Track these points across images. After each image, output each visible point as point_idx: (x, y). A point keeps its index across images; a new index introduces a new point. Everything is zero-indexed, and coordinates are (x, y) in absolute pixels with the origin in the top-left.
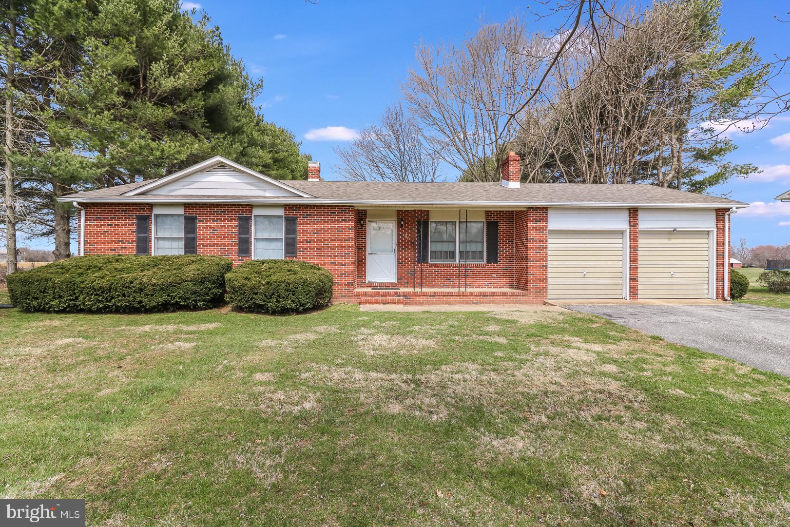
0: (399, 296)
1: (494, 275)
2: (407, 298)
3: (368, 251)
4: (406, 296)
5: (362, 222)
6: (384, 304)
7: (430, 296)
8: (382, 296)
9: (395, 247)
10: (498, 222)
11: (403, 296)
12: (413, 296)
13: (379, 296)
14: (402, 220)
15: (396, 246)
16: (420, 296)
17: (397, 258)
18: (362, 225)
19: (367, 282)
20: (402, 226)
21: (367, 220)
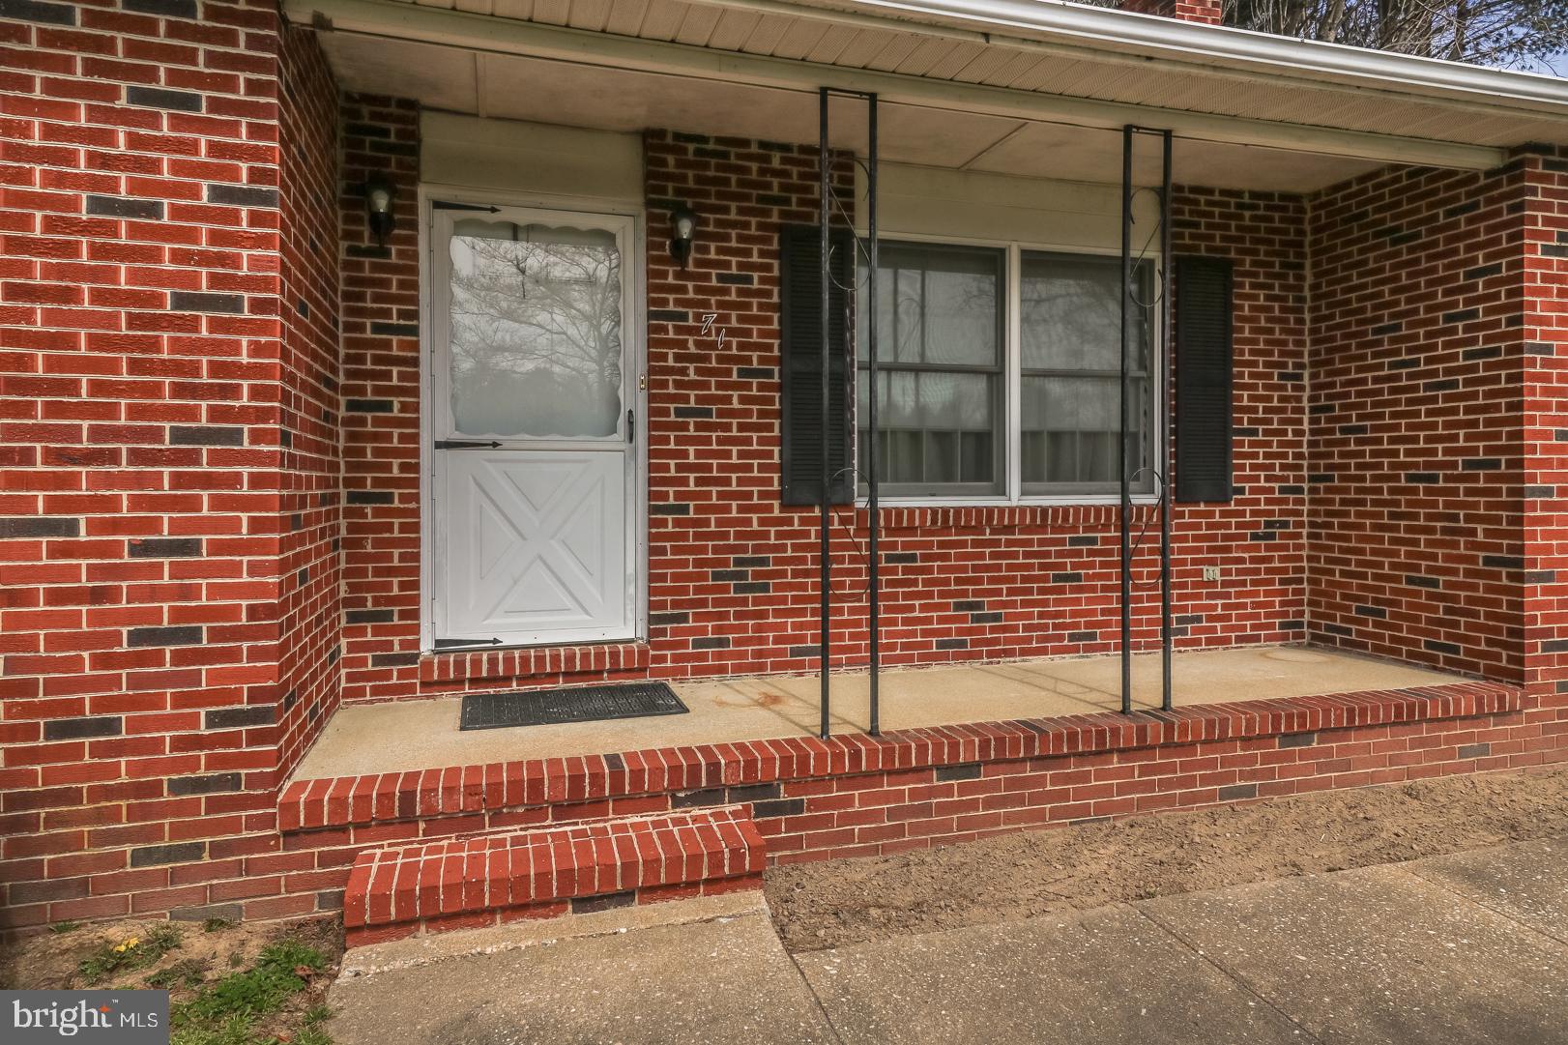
0: (711, 795)
1: (1212, 573)
2: (778, 809)
3: (437, 420)
4: (768, 788)
5: (382, 202)
6: (586, 903)
7: (949, 771)
8: (565, 810)
9: (634, 399)
10: (1231, 263)
11: (741, 792)
12: (821, 782)
13: (535, 814)
14: (680, 211)
15: (642, 397)
16: (872, 777)
17: (642, 474)
18: (381, 226)
19: (426, 647)
20: (680, 249)
21: (424, 193)
